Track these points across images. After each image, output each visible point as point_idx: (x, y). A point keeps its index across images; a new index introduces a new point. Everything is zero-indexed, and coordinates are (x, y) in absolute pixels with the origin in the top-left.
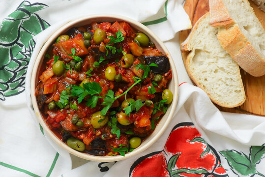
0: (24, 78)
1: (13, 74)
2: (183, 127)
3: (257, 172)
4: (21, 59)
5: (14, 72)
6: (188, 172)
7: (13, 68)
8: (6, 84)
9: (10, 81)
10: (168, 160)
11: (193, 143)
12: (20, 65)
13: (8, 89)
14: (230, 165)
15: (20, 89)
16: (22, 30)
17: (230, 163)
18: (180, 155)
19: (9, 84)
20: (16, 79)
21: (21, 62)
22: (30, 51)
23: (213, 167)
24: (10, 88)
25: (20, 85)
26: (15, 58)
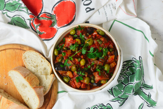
0: (123, 68)
1: (128, 69)
2: (48, 39)
3: (11, 18)
4: (124, 75)
5: (128, 70)
6: (47, 18)
7: (128, 72)
8: (131, 66)
9: (129, 67)
10: (56, 25)
11: (43, 32)
12: (125, 73)
13: (131, 64)
14: (25, 22)
15: (125, 63)
16: (123, 91)
17: (25, 23)
18: (50, 26)
19: (130, 66)
20: (127, 67)
21: (124, 74)
22: (120, 78)
23: (35, 19)
24: (130, 64)
25: (125, 65)
26: (127, 76)
